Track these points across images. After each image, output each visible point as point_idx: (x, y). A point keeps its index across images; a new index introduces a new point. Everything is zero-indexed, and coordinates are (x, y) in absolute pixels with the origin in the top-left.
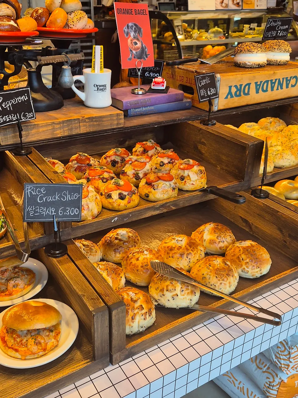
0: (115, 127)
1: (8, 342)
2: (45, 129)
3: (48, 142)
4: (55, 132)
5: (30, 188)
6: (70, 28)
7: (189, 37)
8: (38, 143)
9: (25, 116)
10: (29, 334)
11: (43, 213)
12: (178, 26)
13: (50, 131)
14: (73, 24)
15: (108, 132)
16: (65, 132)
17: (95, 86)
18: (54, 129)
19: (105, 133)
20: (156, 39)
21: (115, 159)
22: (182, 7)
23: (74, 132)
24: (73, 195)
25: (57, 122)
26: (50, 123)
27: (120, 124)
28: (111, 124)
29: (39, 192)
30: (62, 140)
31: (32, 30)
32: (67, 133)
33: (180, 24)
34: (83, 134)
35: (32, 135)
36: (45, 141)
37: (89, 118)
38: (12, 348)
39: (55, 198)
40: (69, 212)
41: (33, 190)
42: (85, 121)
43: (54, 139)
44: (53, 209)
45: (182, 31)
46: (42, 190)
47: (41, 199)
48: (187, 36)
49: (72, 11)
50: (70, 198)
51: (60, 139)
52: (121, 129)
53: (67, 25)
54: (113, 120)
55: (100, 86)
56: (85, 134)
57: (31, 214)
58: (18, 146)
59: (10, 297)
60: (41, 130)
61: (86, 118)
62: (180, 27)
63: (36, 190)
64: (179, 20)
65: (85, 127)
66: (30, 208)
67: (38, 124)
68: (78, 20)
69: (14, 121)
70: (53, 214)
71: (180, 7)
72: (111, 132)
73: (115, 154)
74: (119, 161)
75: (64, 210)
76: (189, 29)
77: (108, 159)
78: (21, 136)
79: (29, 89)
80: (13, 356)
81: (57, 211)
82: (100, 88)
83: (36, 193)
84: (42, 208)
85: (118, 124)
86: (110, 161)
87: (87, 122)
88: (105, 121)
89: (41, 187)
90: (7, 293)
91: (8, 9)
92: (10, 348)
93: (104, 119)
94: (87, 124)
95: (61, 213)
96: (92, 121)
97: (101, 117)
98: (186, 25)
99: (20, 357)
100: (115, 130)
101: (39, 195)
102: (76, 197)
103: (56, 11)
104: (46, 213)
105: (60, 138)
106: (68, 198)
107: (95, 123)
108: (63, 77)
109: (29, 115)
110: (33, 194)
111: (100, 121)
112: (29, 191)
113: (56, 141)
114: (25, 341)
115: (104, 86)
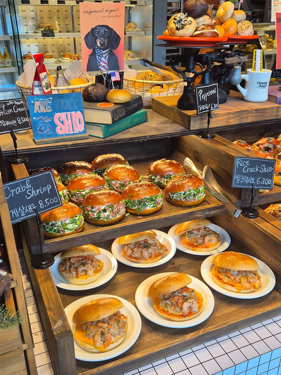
0: (274, 118)
1: (223, 279)
2: (222, 118)
3: (224, 129)
4: (230, 121)
5: (239, 160)
6: (238, 35)
7: (270, 47)
8: (216, 129)
9: (213, 106)
10: (240, 274)
11: (246, 181)
12: (260, 37)
13: (225, 119)
14: (242, 31)
15: (268, 122)
16: (237, 121)
17: (259, 83)
18: (229, 118)
19: (266, 123)
20: (238, 49)
21: (268, 146)
22: (257, 19)
23: (243, 122)
24: (269, 168)
25: (232, 113)
26: (227, 113)
27: (278, 116)
28: (271, 116)
29: (245, 164)
30: (234, 127)
31: (222, 37)
32: (238, 122)
33: (263, 34)
34: (249, 123)
35: (213, 122)
36: (221, 128)
37: (255, 110)
38: (229, 284)
39: (255, 170)
40: (264, 181)
41: (240, 162)
42: (252, 113)
43: (228, 126)
44: (253, 179)
45: (264, 41)
46: (247, 163)
47: (246, 170)
48: (268, 46)
49: (239, 21)
50: (266, 170)
51: (232, 127)
52: (278, 120)
53: (237, 33)
54: (274, 112)
55: (263, 83)
56: (251, 123)
57: (237, 181)
58: (203, 131)
59: (207, 249)
60: (220, 118)
61: (254, 110)
62: (262, 38)
63: (243, 162)
64: (261, 31)
65: (252, 117)
66: (237, 176)
67: (218, 114)
68: (246, 28)
69: (207, 110)
70: (253, 183)
71: (254, 19)
72: (270, 122)
73: (268, 142)
74: (272, 148)
75: (261, 180)
76: (270, 40)
77: (261, 146)
78: (209, 123)
79: (217, 84)
80: (229, 290)
81: (255, 181)
82: (262, 85)
83: (242, 164)
84: (245, 177)
85: (276, 116)
86: (263, 148)
87: (254, 113)
88: (267, 112)
89: (246, 160)
90: (204, 246)
91: (209, 20)
92: (226, 283)
93: (267, 111)
94: (254, 114)
95: (258, 182)
96: (258, 112)
97: (265, 109)
98: (268, 36)
99: (236, 290)
100: (273, 121)
101: (244, 166)
102: (270, 170)
103: (228, 21)
104: (248, 181)
105: (232, 125)
106: (265, 170)
107: (260, 114)
108: (234, 76)
109: (216, 106)
110: (241, 165)
111: (263, 112)
112: (238, 162)
113: (229, 128)
114: (237, 278)
115: (266, 83)
